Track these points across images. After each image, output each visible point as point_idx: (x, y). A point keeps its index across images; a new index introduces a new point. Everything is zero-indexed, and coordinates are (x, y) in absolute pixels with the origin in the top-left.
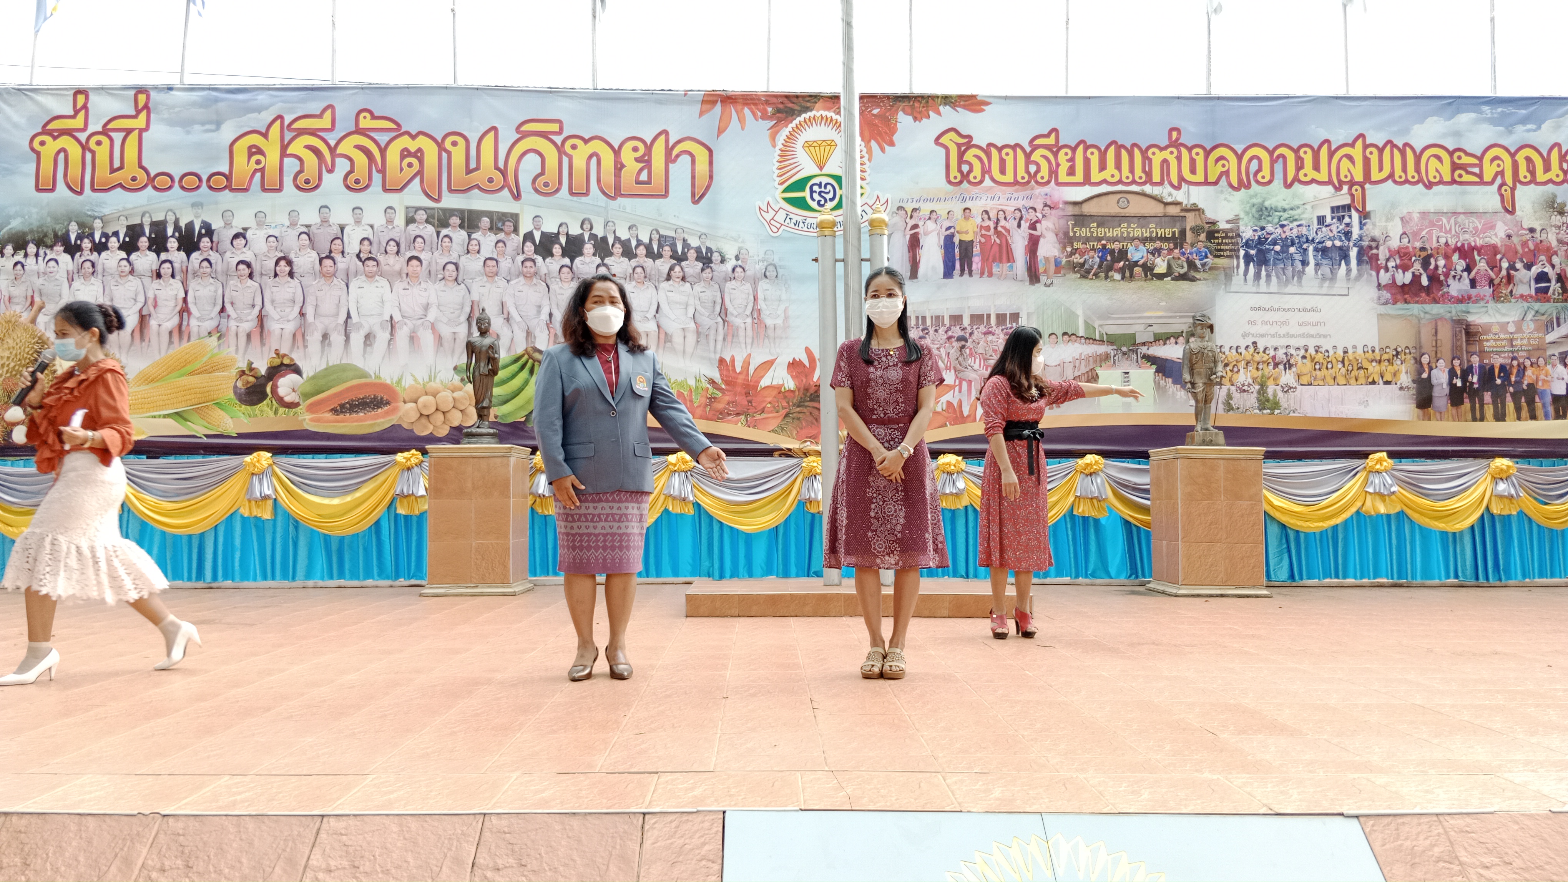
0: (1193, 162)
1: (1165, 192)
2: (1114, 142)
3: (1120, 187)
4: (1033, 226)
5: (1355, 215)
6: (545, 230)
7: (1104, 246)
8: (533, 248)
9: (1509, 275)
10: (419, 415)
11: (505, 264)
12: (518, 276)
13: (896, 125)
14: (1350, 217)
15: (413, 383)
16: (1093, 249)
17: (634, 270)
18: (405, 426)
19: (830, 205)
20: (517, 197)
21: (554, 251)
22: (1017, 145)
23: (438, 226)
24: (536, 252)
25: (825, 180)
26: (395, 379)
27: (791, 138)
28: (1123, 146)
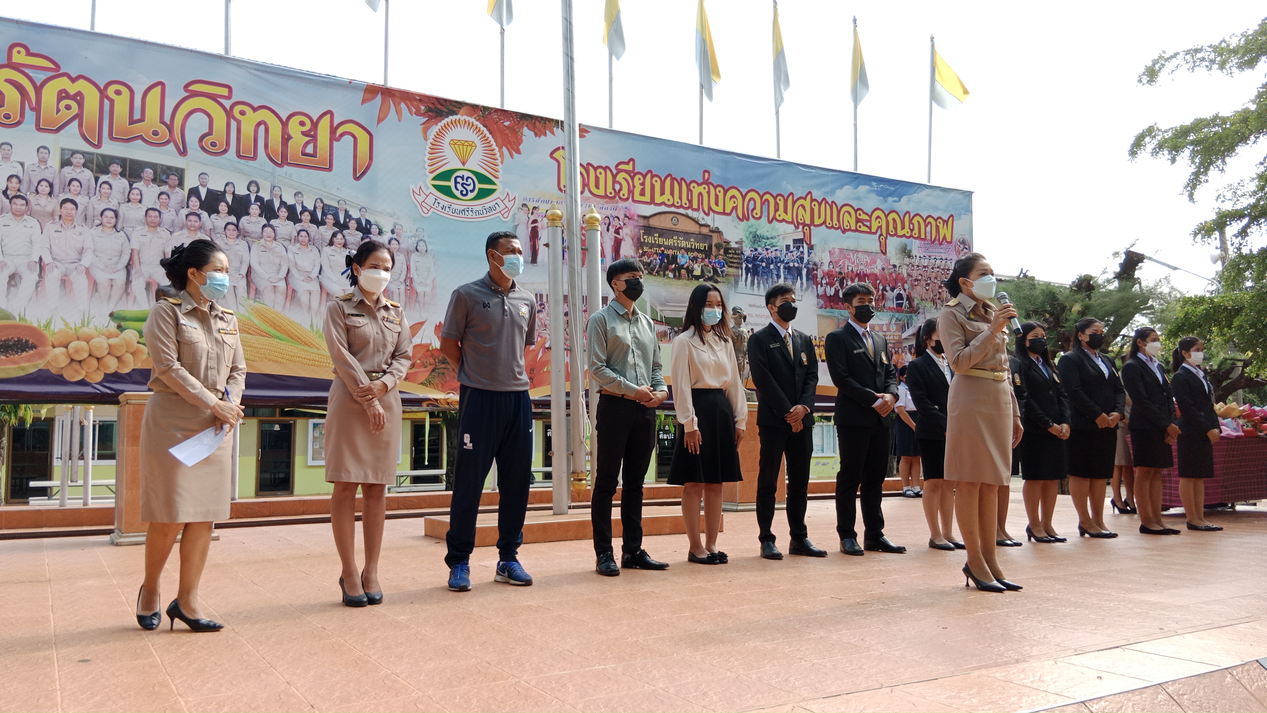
0: (717, 197)
1: (699, 216)
2: (669, 175)
3: (673, 209)
4: (617, 232)
5: (805, 246)
6: (211, 187)
7: (663, 251)
8: (198, 203)
9: (883, 294)
10: (69, 361)
11: (168, 216)
12: (182, 229)
13: (521, 137)
14: (803, 247)
15: (63, 327)
16: (656, 253)
17: (298, 233)
18: (54, 371)
19: (471, 195)
20: (183, 152)
21: (220, 208)
22: (607, 167)
23: (96, 172)
24: (201, 207)
25: (467, 174)
26: (43, 322)
27: (440, 134)
28: (675, 179)
